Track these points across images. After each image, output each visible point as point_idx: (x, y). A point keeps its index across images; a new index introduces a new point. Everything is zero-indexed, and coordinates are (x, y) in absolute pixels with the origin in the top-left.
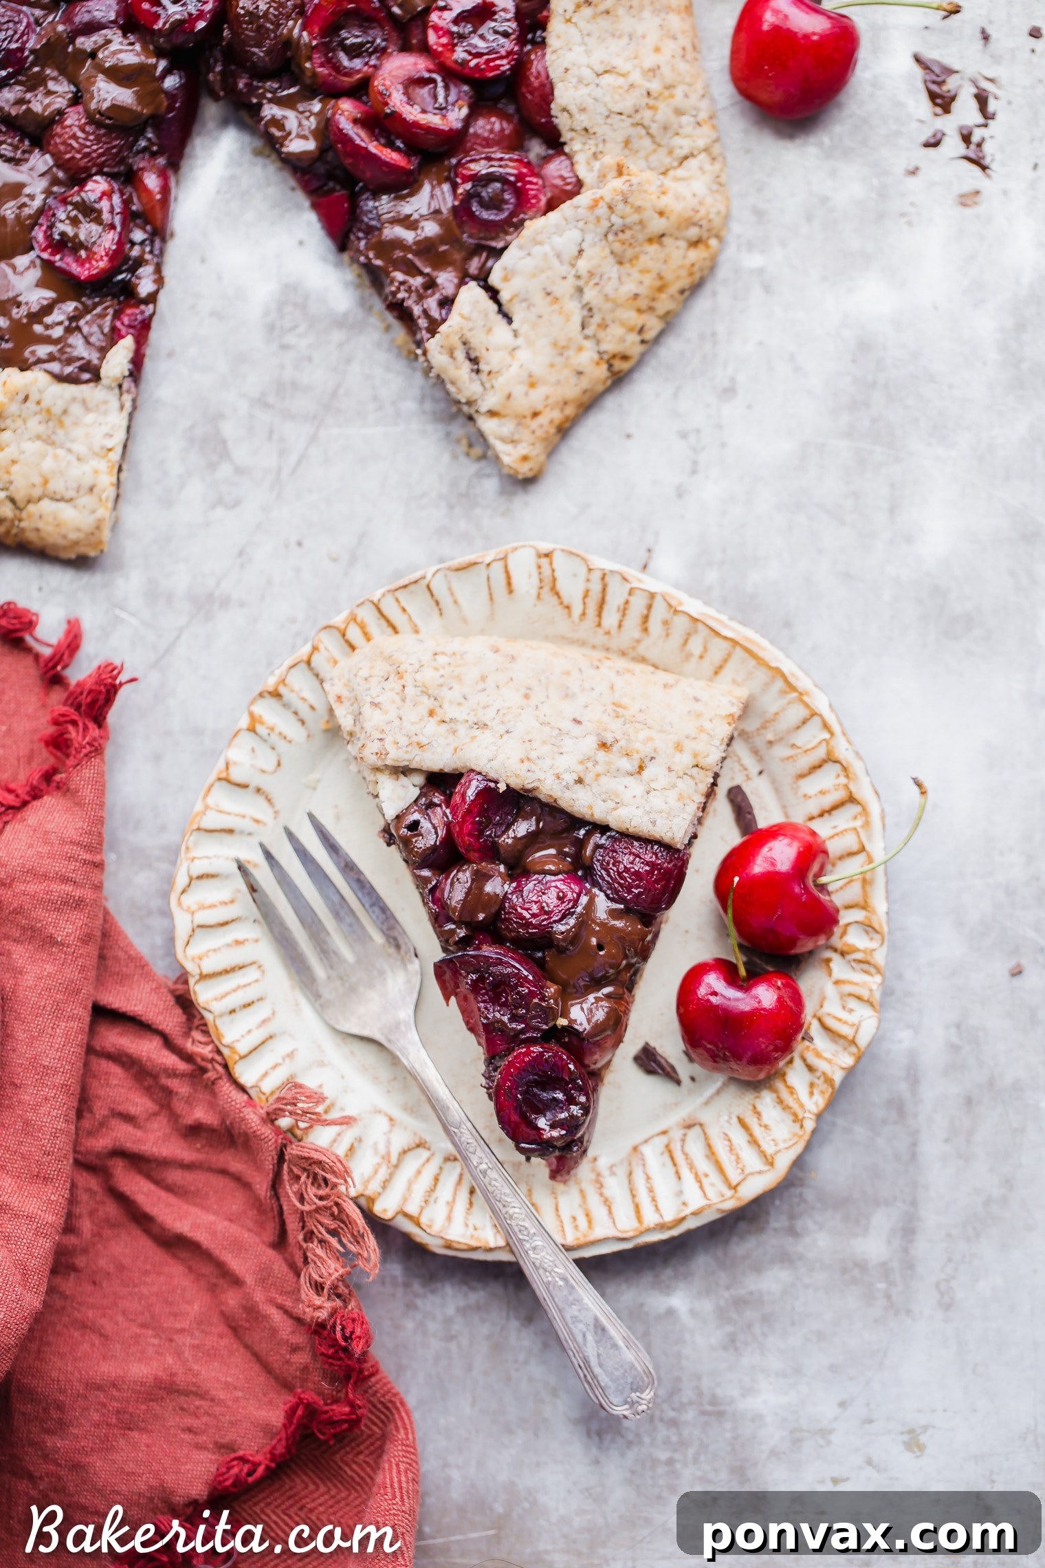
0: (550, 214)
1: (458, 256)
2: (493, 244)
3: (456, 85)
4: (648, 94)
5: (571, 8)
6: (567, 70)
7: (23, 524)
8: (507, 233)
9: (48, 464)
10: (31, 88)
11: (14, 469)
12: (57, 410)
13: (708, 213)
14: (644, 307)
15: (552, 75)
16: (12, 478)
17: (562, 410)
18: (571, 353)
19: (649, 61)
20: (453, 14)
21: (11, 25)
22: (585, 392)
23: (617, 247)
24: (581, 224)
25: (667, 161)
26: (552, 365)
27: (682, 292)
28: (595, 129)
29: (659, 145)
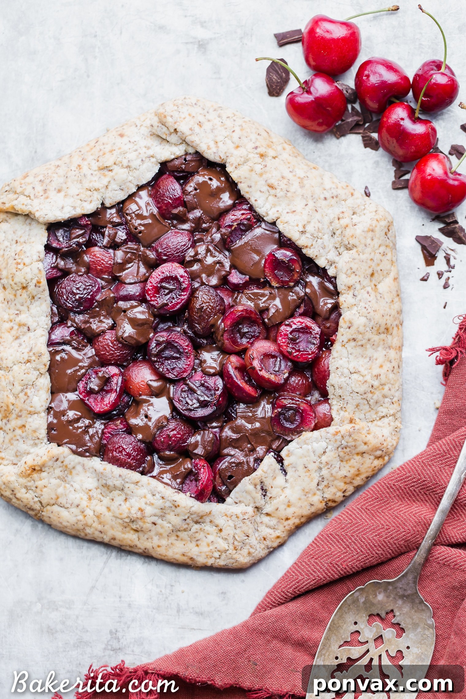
0: (315, 432)
1: (269, 439)
2: (286, 438)
3: (286, 361)
4: (372, 386)
5: (346, 340)
6: (337, 368)
7: (43, 513)
8: (293, 434)
9: (60, 490)
10: (94, 317)
11: (45, 490)
12: (70, 466)
13: (387, 445)
14: (348, 482)
15: (330, 369)
16: (43, 493)
17: (300, 519)
18: (310, 495)
19: (376, 371)
20: (291, 329)
21: (90, 287)
22: (313, 513)
23: (342, 454)
24: (328, 441)
25: (374, 416)
26: (300, 499)
27: (367, 478)
28: (344, 397)
29: (372, 409)
